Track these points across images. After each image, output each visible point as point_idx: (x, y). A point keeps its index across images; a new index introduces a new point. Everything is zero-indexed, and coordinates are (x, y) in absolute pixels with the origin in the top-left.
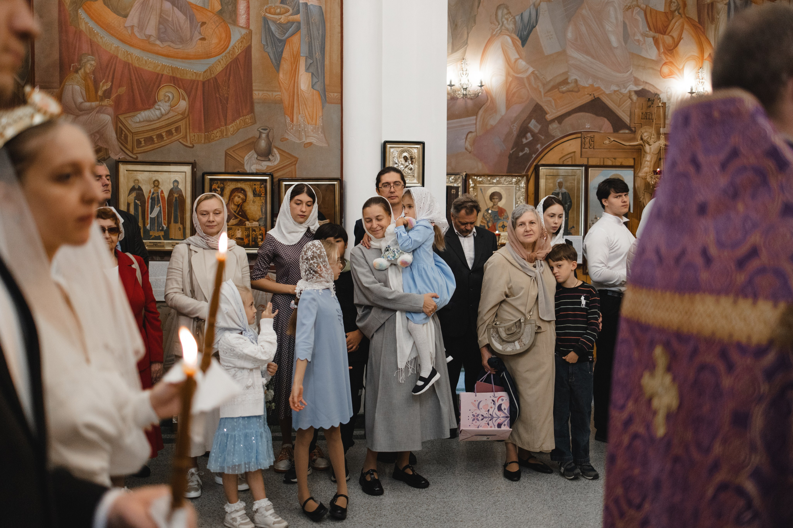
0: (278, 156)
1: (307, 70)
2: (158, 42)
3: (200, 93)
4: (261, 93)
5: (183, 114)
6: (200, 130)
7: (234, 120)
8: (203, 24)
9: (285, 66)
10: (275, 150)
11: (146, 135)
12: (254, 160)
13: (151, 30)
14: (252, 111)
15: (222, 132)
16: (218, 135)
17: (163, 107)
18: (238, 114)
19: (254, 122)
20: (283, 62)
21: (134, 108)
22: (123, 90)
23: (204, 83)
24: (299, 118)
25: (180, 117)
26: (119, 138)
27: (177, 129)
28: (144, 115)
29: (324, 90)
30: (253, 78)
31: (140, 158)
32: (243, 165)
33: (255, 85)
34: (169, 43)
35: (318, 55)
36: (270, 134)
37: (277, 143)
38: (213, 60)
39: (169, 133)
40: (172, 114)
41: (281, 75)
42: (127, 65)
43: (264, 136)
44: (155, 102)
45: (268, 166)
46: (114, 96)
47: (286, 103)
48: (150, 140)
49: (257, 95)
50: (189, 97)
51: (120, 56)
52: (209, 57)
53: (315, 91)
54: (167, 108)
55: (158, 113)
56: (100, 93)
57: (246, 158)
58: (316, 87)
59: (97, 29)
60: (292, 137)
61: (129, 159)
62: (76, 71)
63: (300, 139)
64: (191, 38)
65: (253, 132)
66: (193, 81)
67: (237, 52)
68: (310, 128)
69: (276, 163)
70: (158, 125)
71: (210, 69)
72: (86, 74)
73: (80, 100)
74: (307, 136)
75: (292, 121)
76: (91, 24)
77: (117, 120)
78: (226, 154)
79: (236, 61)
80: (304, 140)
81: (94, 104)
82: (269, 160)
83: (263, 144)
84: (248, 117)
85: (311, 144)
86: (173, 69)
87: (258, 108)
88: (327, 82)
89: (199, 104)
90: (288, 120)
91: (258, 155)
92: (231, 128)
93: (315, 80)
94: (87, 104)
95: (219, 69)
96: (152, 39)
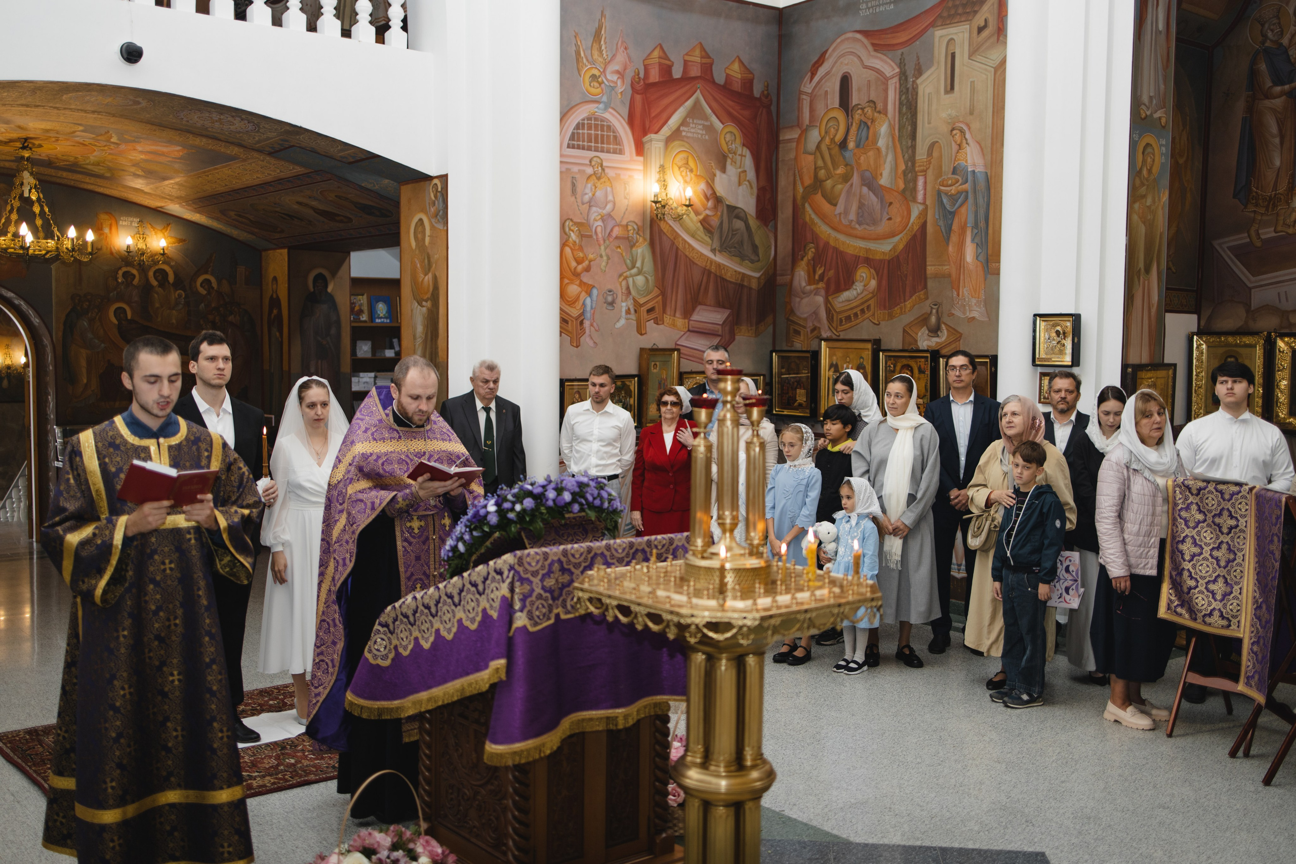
0: (945, 331)
1: (973, 240)
2: (857, 226)
3: (886, 271)
4: (933, 268)
5: (872, 293)
6: (885, 308)
7: (911, 297)
8: (891, 204)
9: (954, 238)
10: (943, 326)
11: (846, 314)
12: (926, 337)
13: (852, 216)
14: (925, 287)
15: (901, 309)
16: (898, 311)
17: (858, 287)
18: (914, 291)
19: (927, 298)
20: (952, 235)
21: (839, 290)
22: (831, 273)
23: (889, 261)
24: (965, 292)
25: (871, 295)
26: (828, 317)
27: (868, 307)
28: (846, 295)
29: (987, 261)
30: (928, 253)
31: (843, 335)
32: (916, 341)
33: (930, 260)
34: (865, 226)
35: (982, 224)
36: (940, 310)
37: (945, 319)
38: (897, 239)
39: (862, 311)
40: (865, 293)
41: (950, 248)
42: (836, 249)
43: (934, 311)
44: (853, 283)
45: (937, 343)
46: (826, 279)
47: (954, 275)
48: (848, 318)
49: (930, 270)
50: (877, 274)
51: (832, 243)
52: (893, 236)
53: (979, 263)
54: (862, 288)
55: (855, 292)
56: (817, 277)
57: (920, 334)
58: (980, 258)
59: (817, 220)
60: (958, 313)
61: (834, 337)
62: (802, 259)
63: (964, 313)
64: (881, 220)
65: (926, 307)
66: (881, 261)
67: (916, 228)
68: (974, 301)
69: (943, 339)
70: (855, 304)
71: (894, 248)
72: (809, 260)
73: (804, 284)
74: (970, 311)
75: (958, 295)
76: (813, 216)
77: (827, 302)
78: (904, 331)
79: (914, 236)
80: (968, 314)
81: (813, 287)
82: (938, 336)
83: (933, 319)
84: (922, 292)
85: (973, 318)
86: (868, 250)
87: (930, 284)
88: (990, 252)
89: (884, 282)
90: (955, 293)
91: (930, 331)
92: (909, 304)
93: (980, 251)
94: (808, 288)
95: (901, 247)
96: (853, 223)
